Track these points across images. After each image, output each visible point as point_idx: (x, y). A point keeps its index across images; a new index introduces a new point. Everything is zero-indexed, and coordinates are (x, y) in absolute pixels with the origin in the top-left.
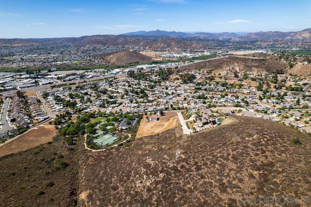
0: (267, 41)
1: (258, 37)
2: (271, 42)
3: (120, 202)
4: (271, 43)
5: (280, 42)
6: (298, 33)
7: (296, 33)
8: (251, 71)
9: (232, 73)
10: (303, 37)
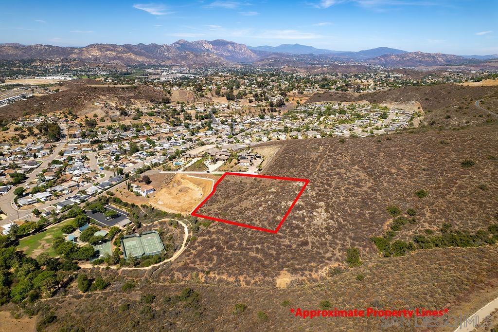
0: (51, 61)
1: (20, 53)
2: (58, 62)
3: (328, 245)
4: (60, 64)
5: (72, 63)
6: (84, 49)
7: (81, 49)
8: (132, 104)
9: (113, 111)
10: (92, 55)
